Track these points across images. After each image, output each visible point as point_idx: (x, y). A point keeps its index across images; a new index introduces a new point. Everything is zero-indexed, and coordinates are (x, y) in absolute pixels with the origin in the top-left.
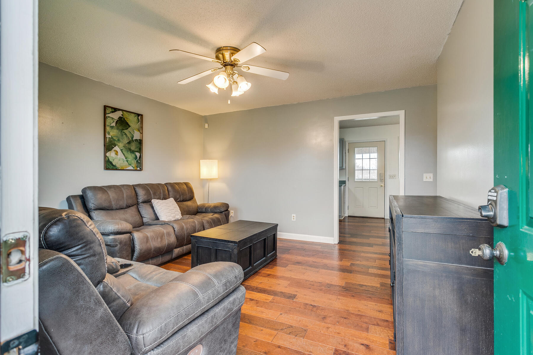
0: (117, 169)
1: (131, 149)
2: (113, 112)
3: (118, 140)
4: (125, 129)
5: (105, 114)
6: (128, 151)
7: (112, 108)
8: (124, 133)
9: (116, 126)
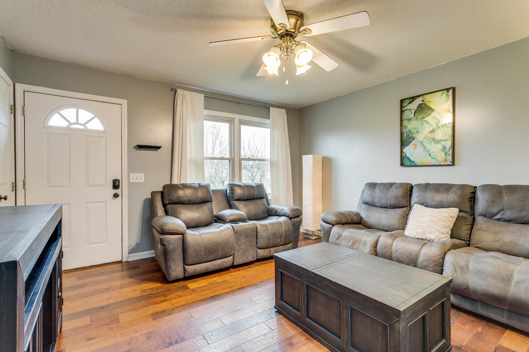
0: (416, 166)
1: (435, 139)
2: (410, 103)
3: (417, 132)
4: (426, 116)
5: (402, 107)
6: (431, 142)
7: (409, 98)
8: (425, 121)
9: (414, 116)
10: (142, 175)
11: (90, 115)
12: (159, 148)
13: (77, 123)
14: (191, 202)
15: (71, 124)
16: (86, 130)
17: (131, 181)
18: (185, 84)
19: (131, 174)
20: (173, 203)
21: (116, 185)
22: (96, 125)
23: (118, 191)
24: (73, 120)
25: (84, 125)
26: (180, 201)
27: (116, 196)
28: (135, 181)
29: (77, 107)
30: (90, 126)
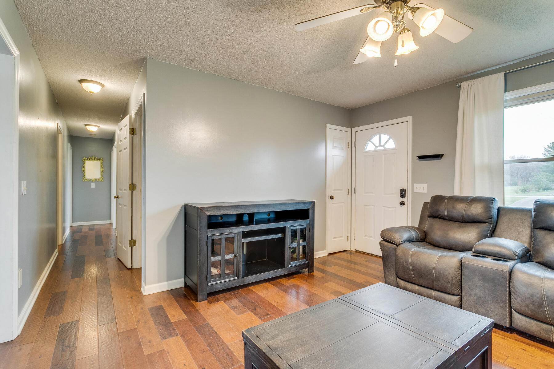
10: (425, 186)
11: (388, 137)
12: (442, 156)
13: (380, 146)
14: (452, 218)
15: (376, 147)
16: (385, 150)
17: (415, 191)
18: (476, 71)
19: (415, 184)
20: (432, 216)
21: (403, 193)
22: (391, 145)
23: (404, 200)
24: (377, 144)
25: (383, 146)
26: (439, 215)
27: (402, 204)
28: (418, 191)
29: (380, 133)
30: (388, 146)
